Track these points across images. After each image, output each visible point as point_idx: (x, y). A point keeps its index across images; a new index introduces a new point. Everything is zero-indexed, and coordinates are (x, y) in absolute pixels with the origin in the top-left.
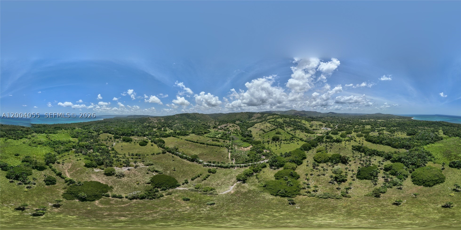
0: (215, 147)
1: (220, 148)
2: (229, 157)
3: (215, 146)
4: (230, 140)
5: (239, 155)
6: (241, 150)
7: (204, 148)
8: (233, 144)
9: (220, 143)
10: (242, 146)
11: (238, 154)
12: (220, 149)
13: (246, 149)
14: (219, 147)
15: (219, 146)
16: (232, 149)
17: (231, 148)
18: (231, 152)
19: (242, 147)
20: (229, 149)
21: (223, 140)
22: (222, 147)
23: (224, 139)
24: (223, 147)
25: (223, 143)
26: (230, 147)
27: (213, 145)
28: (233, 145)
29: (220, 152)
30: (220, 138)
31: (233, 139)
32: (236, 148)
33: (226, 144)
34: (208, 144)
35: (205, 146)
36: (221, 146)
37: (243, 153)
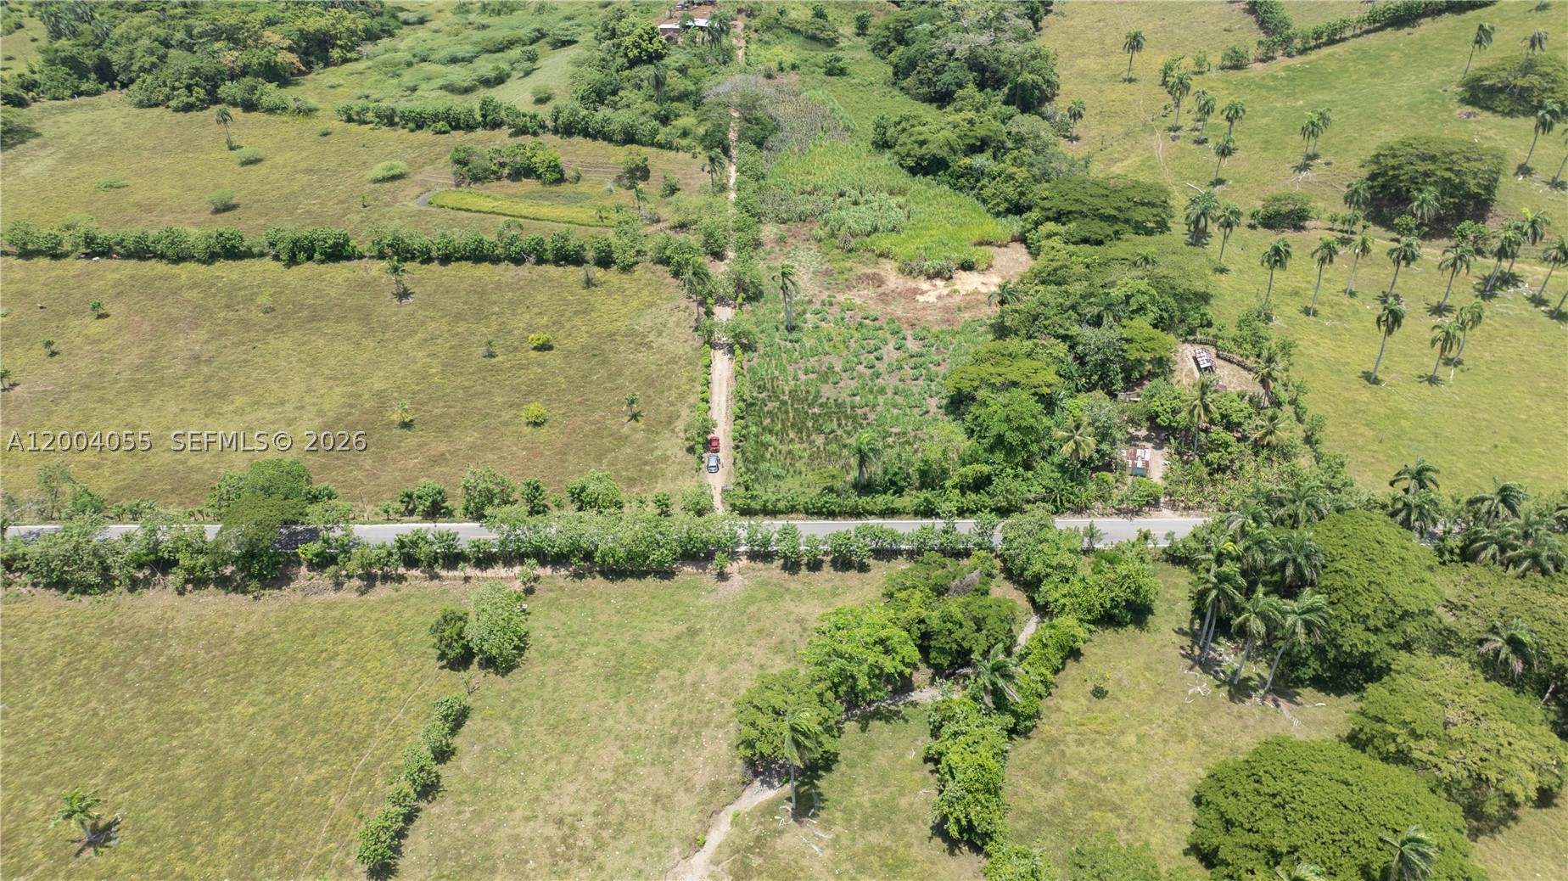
0: (506, 272)
1: (589, 283)
2: (723, 431)
3: (518, 260)
4: (717, 145)
5: (850, 385)
6: (876, 309)
7: (365, 316)
8: (759, 217)
9: (576, 199)
10: (884, 242)
11: (826, 375)
12: (585, 311)
13: (932, 293)
14: (574, 274)
15: (576, 259)
16: (749, 292)
17: (740, 286)
18: (742, 343)
19: (888, 269)
20: (706, 299)
21: (622, 156)
22: (611, 276)
23: (629, 138)
24: (627, 268)
25: (626, 197)
26: (718, 256)
27: (478, 255)
28: (768, 231)
29: (595, 353)
30: (568, 130)
31: (761, 134)
32: (805, 280)
33: (669, 215)
34: (400, 253)
35: (364, 285)
36: (605, 261)
37: (889, 353)
